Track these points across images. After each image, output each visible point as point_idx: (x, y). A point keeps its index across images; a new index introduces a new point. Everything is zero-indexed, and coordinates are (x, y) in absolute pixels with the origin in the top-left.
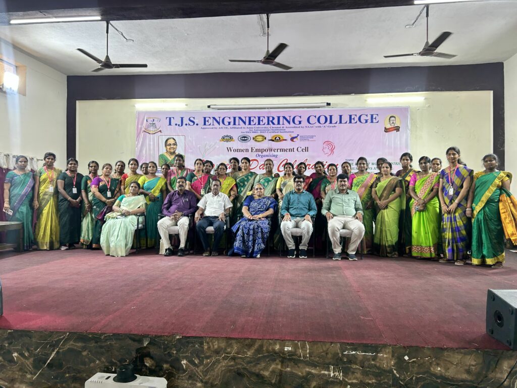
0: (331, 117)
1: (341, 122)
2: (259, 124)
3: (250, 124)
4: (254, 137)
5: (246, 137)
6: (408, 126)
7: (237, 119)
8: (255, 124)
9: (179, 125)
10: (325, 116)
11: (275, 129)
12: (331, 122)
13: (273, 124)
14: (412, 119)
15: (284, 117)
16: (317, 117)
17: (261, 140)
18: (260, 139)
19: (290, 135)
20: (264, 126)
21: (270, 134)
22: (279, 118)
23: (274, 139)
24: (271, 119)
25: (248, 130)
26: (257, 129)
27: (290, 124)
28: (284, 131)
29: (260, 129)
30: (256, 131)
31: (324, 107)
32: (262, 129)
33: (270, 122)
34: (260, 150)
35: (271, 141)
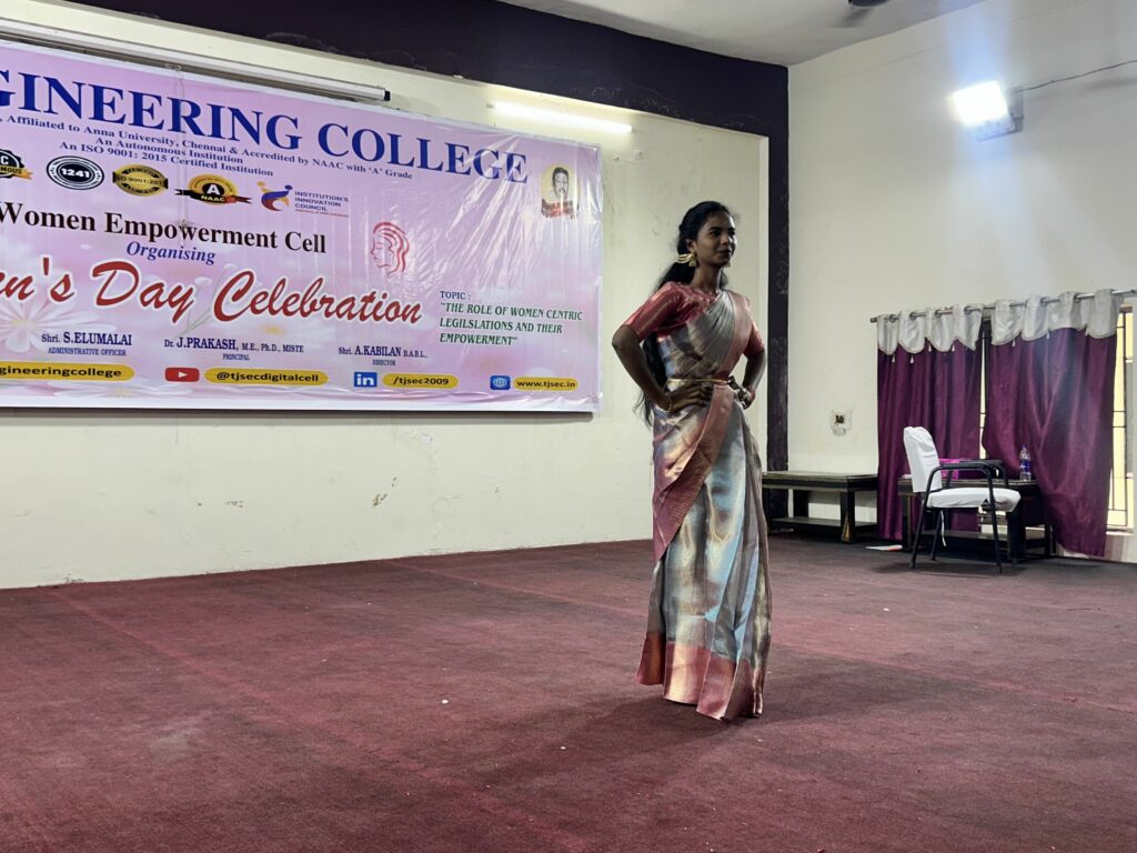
0: (394, 139)
1: (424, 165)
2: (138, 121)
3: (98, 115)
4: (118, 170)
5: (84, 169)
7: (41, 88)
8: (121, 121)
10: (376, 135)
11: (202, 151)
12: (395, 160)
13: (197, 131)
14: (604, 187)
15: (236, 113)
16: (351, 133)
17: (149, 186)
18: (144, 182)
19: (261, 184)
20: (157, 133)
21: (182, 166)
22: (216, 110)
23: (199, 190)
24: (186, 110)
25: (92, 140)
26: (131, 141)
27: (258, 141)
28: (236, 164)
29: (144, 143)
30: (128, 150)
31: (371, 100)
32: (150, 144)
33: (183, 122)
34: (144, 225)
35: (189, 197)
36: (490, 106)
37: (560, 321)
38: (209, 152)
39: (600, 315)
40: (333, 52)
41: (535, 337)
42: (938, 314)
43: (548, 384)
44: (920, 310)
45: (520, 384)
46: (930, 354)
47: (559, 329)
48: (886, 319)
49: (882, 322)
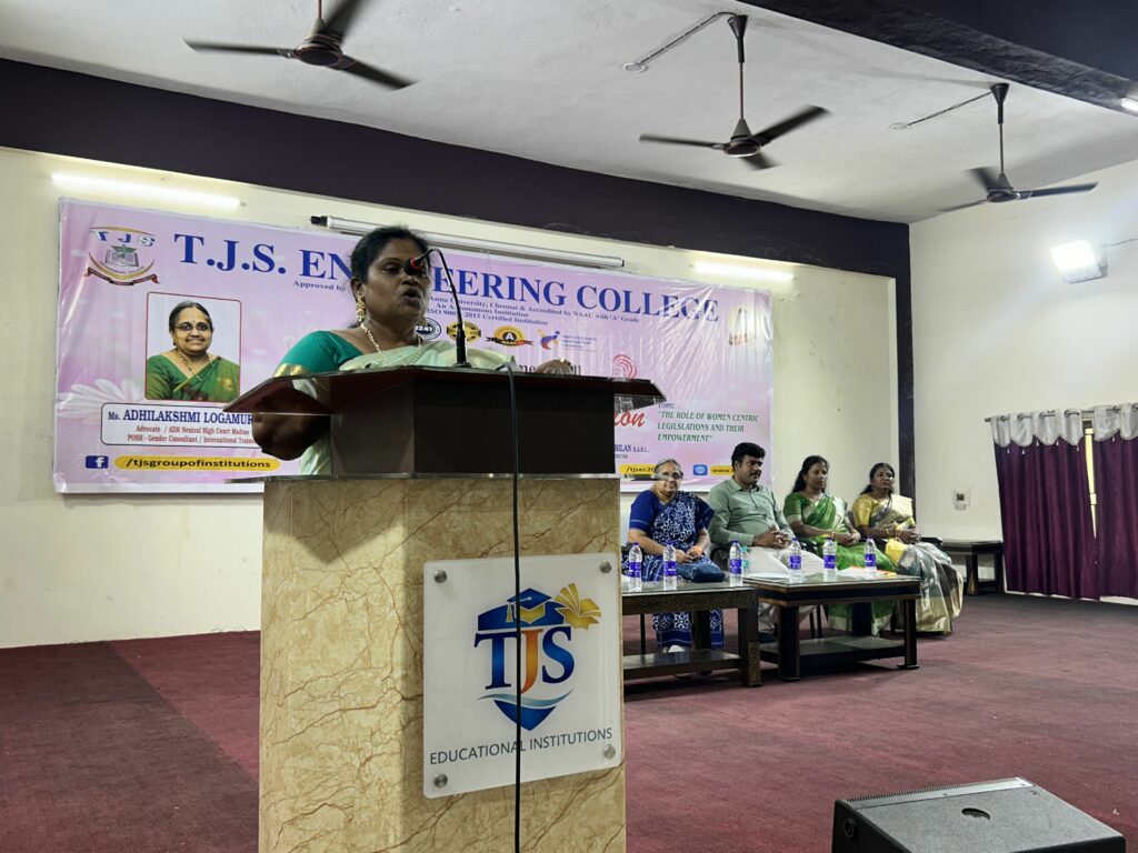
0: (627, 293)
1: (647, 312)
2: (462, 290)
3: (438, 287)
4: (450, 325)
5: (429, 325)
9: (220, 265)
10: (615, 292)
12: (627, 310)
15: (524, 281)
17: (469, 335)
19: (540, 331)
20: (474, 299)
21: (491, 320)
22: (512, 280)
23: (501, 337)
27: (537, 299)
28: (523, 318)
29: (466, 306)
31: (613, 267)
32: (470, 306)
33: (490, 289)
35: (494, 342)
36: (691, 266)
37: (742, 422)
38: (507, 310)
39: (772, 417)
40: (588, 234)
42: (1042, 416)
44: (1026, 411)
45: (715, 471)
46: (1037, 447)
47: (742, 428)
48: (998, 419)
49: (994, 422)
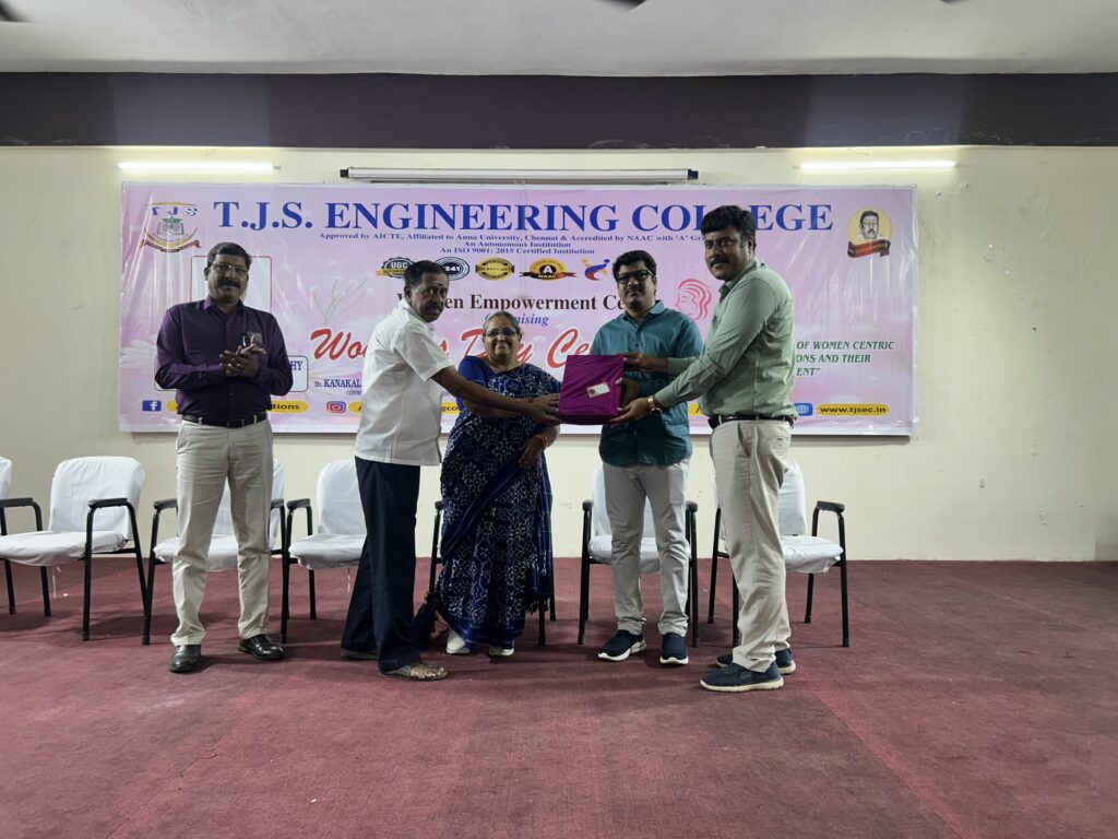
0: (700, 209)
4: (479, 263)
5: (456, 265)
6: (912, 240)
7: (429, 212)
9: (253, 226)
10: (683, 208)
11: (540, 242)
13: (536, 227)
14: (922, 223)
15: (566, 209)
16: (661, 211)
17: (501, 272)
18: (497, 269)
19: (585, 261)
20: (507, 234)
21: (526, 254)
22: (551, 209)
23: (537, 271)
25: (461, 244)
26: (488, 241)
27: (582, 228)
29: (498, 241)
30: (486, 248)
32: (502, 241)
33: (526, 221)
34: (497, 301)
35: (529, 277)
36: (795, 167)
37: (868, 351)
38: (545, 242)
39: (915, 343)
41: (840, 367)
43: (855, 410)
45: (824, 410)
47: (868, 358)
